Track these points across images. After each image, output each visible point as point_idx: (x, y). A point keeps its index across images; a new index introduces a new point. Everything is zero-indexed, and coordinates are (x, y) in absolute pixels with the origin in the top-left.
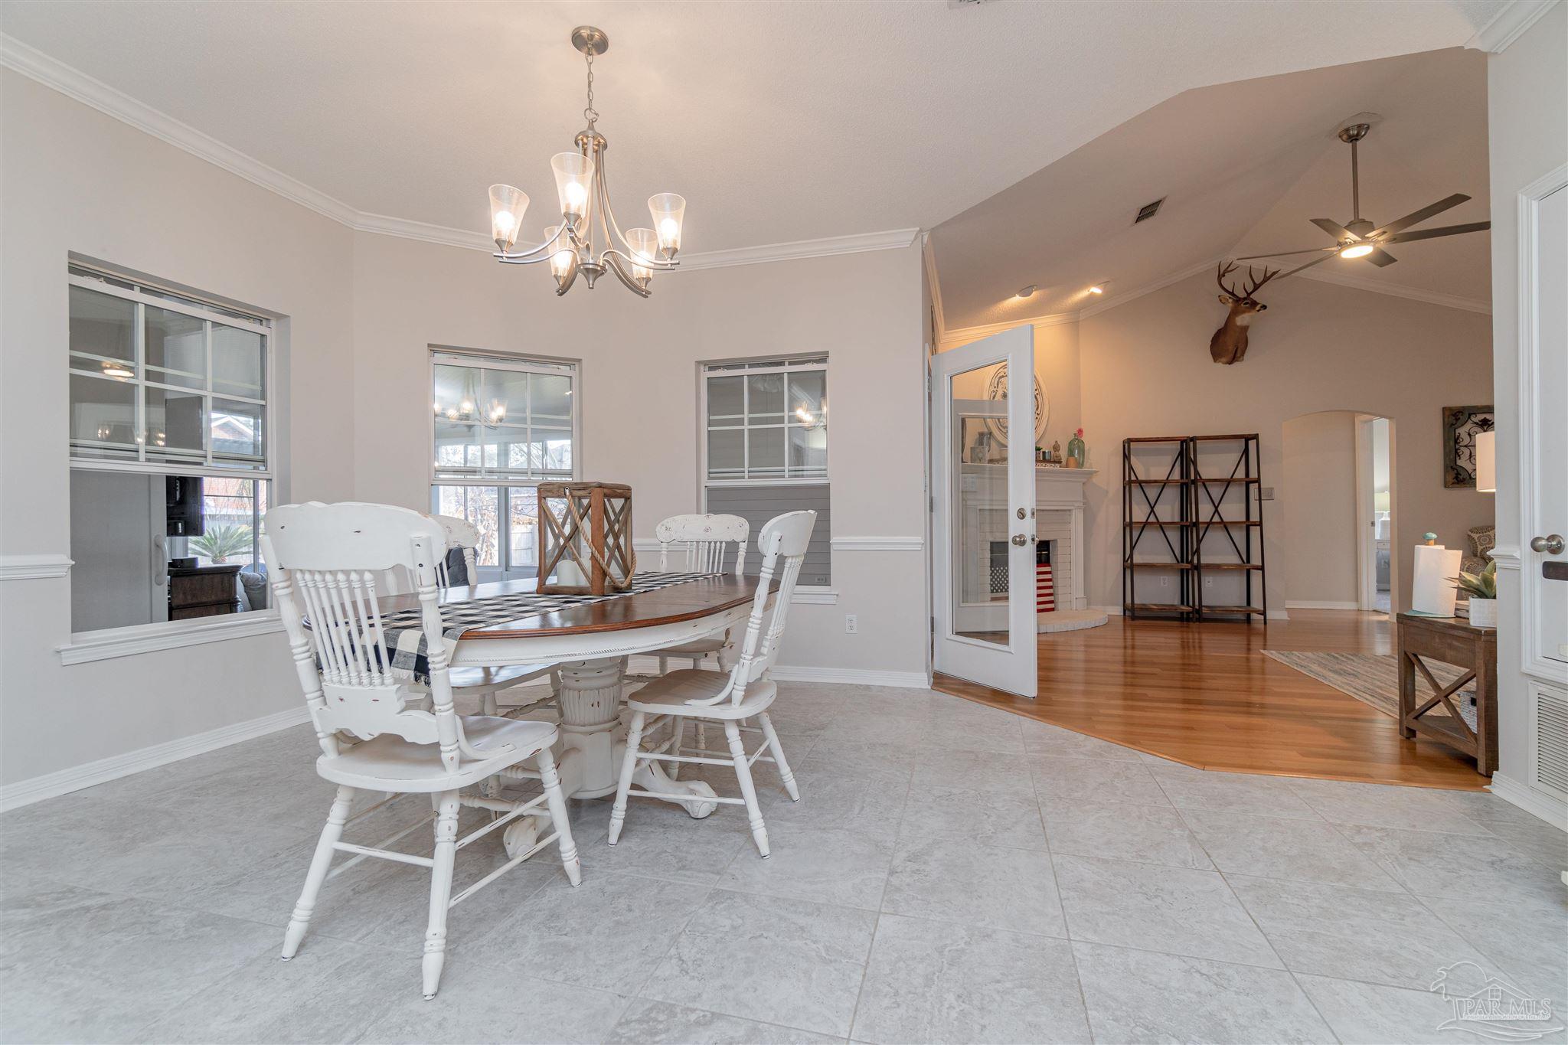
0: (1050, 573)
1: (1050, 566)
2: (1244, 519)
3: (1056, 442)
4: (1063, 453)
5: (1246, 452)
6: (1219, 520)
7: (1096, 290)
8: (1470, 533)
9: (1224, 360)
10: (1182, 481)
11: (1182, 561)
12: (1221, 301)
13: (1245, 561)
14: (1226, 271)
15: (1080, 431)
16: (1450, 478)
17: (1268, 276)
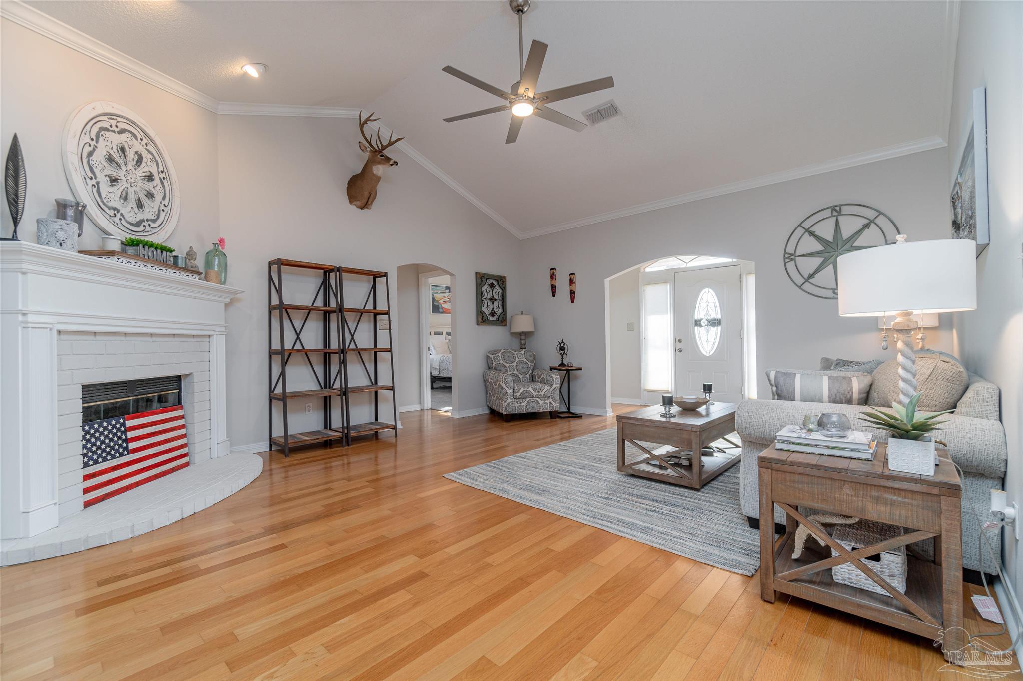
0: (182, 417)
1: (182, 408)
2: (372, 347)
3: (191, 248)
4: (200, 263)
5: (374, 287)
6: (355, 347)
7: (253, 72)
8: (488, 354)
9: (358, 203)
10: (325, 309)
11: (326, 387)
12: (360, 147)
13: (374, 383)
14: (365, 122)
15: (222, 241)
16: (480, 320)
17: (392, 141)
